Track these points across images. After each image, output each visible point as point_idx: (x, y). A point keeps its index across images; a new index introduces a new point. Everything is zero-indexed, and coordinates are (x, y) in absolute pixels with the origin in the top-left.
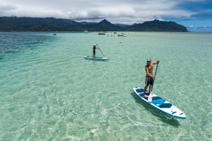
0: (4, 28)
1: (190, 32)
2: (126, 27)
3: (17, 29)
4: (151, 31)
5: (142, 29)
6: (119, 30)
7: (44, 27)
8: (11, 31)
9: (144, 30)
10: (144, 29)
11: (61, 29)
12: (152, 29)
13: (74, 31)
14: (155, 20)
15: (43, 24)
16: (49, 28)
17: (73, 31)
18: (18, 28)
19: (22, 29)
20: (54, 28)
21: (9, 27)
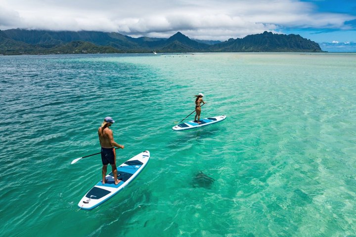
0: (9, 49)
1: (325, 52)
2: (215, 45)
3: (32, 50)
4: (258, 52)
5: (244, 48)
6: (203, 50)
7: (76, 47)
8: (21, 54)
9: (246, 50)
10: (246, 48)
11: (106, 49)
12: (259, 48)
13: (128, 52)
14: (266, 32)
15: (75, 42)
16: (85, 49)
17: (126, 53)
18: (32, 48)
19: (40, 51)
20: (93, 48)
21: (18, 48)
